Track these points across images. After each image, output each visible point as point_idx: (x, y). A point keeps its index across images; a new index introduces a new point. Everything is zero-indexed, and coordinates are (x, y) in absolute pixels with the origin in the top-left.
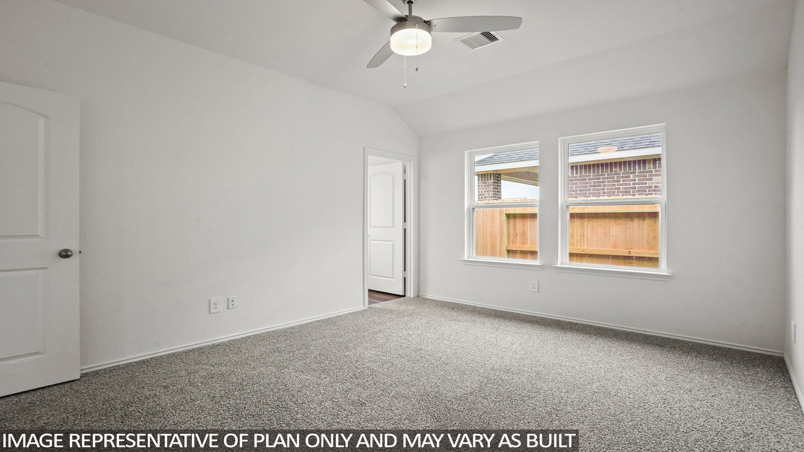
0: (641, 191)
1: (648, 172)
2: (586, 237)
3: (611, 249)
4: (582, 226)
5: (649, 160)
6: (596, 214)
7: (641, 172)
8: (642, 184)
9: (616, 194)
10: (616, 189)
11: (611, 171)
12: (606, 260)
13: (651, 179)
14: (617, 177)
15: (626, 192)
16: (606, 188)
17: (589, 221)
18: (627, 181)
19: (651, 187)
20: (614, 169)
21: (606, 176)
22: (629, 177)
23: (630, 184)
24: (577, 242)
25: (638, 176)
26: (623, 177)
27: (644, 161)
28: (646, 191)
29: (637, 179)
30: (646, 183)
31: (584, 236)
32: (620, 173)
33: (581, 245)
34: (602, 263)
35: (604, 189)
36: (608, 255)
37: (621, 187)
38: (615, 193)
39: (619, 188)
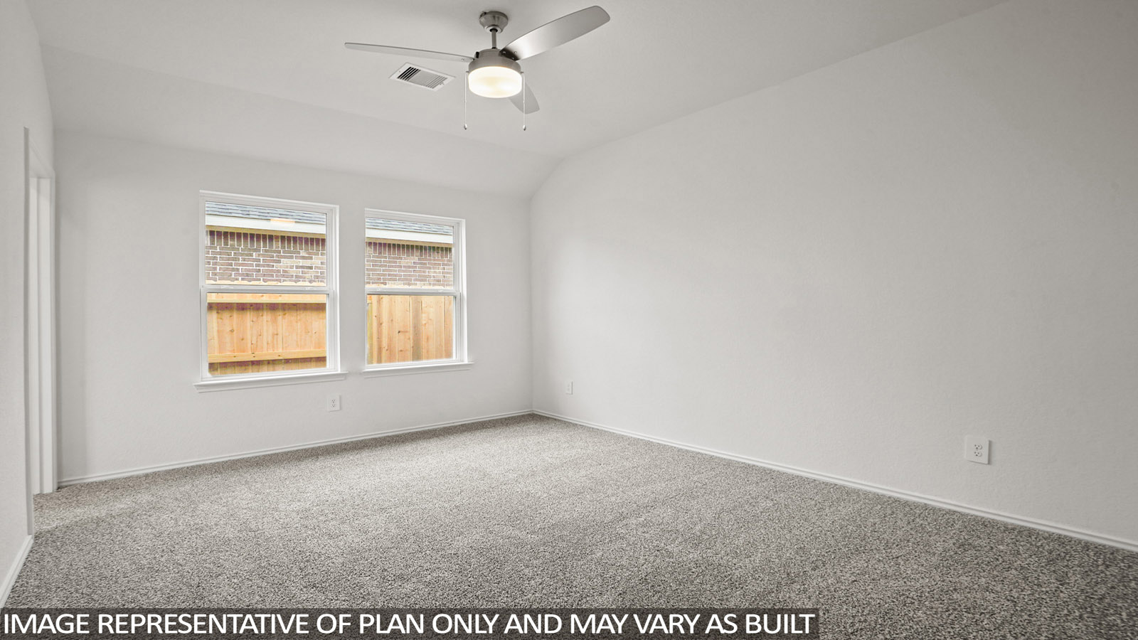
0: (268, 276)
1: (275, 252)
2: (280, 337)
3: (314, 350)
4: (275, 321)
5: (277, 237)
6: (294, 305)
7: (266, 251)
8: (268, 266)
9: (233, 276)
10: (233, 270)
11: (226, 244)
12: (308, 364)
13: (279, 262)
14: (235, 253)
15: (247, 275)
16: (218, 267)
17: (285, 314)
18: (249, 260)
19: (279, 271)
20: (229, 242)
21: (218, 250)
22: (251, 255)
23: (252, 265)
24: (268, 344)
25: (263, 255)
26: (242, 255)
27: (271, 238)
28: (272, 276)
29: (262, 259)
30: (273, 266)
31: (277, 334)
32: (239, 249)
33: (273, 347)
34: (302, 368)
35: (215, 269)
36: (311, 358)
37: (240, 268)
38: (231, 275)
39: (238, 269)
